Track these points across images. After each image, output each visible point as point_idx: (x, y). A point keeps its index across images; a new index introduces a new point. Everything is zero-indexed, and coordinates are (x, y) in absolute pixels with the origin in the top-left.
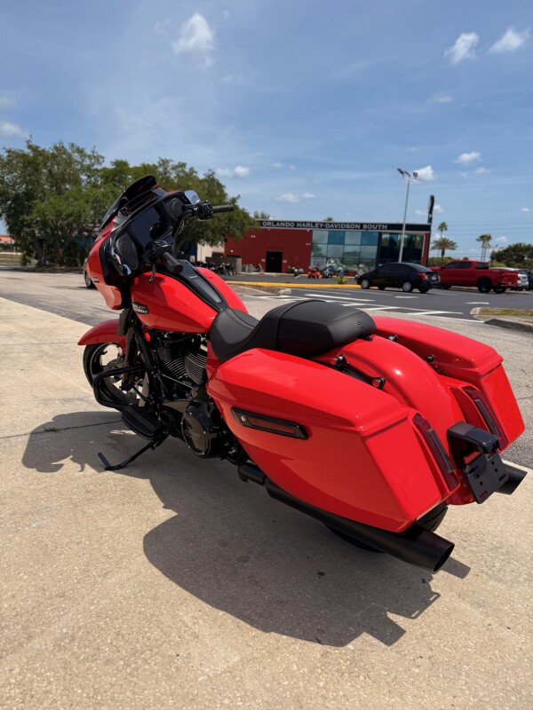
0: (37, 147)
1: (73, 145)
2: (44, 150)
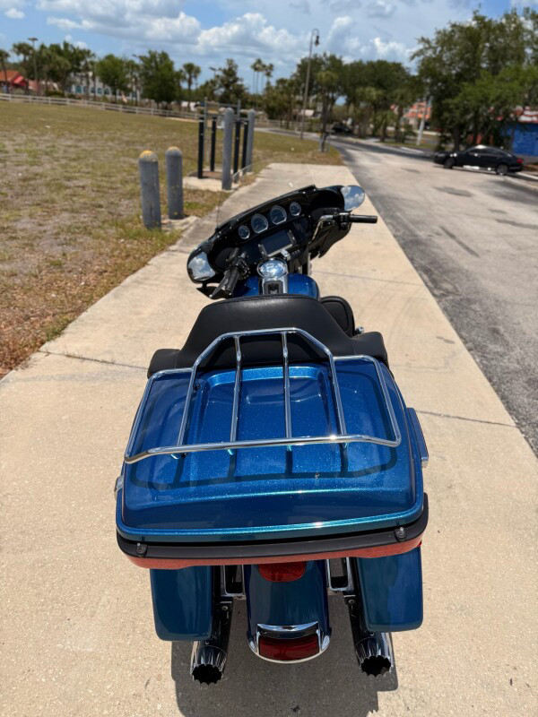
0: (484, 18)
1: (527, 10)
2: (490, 21)
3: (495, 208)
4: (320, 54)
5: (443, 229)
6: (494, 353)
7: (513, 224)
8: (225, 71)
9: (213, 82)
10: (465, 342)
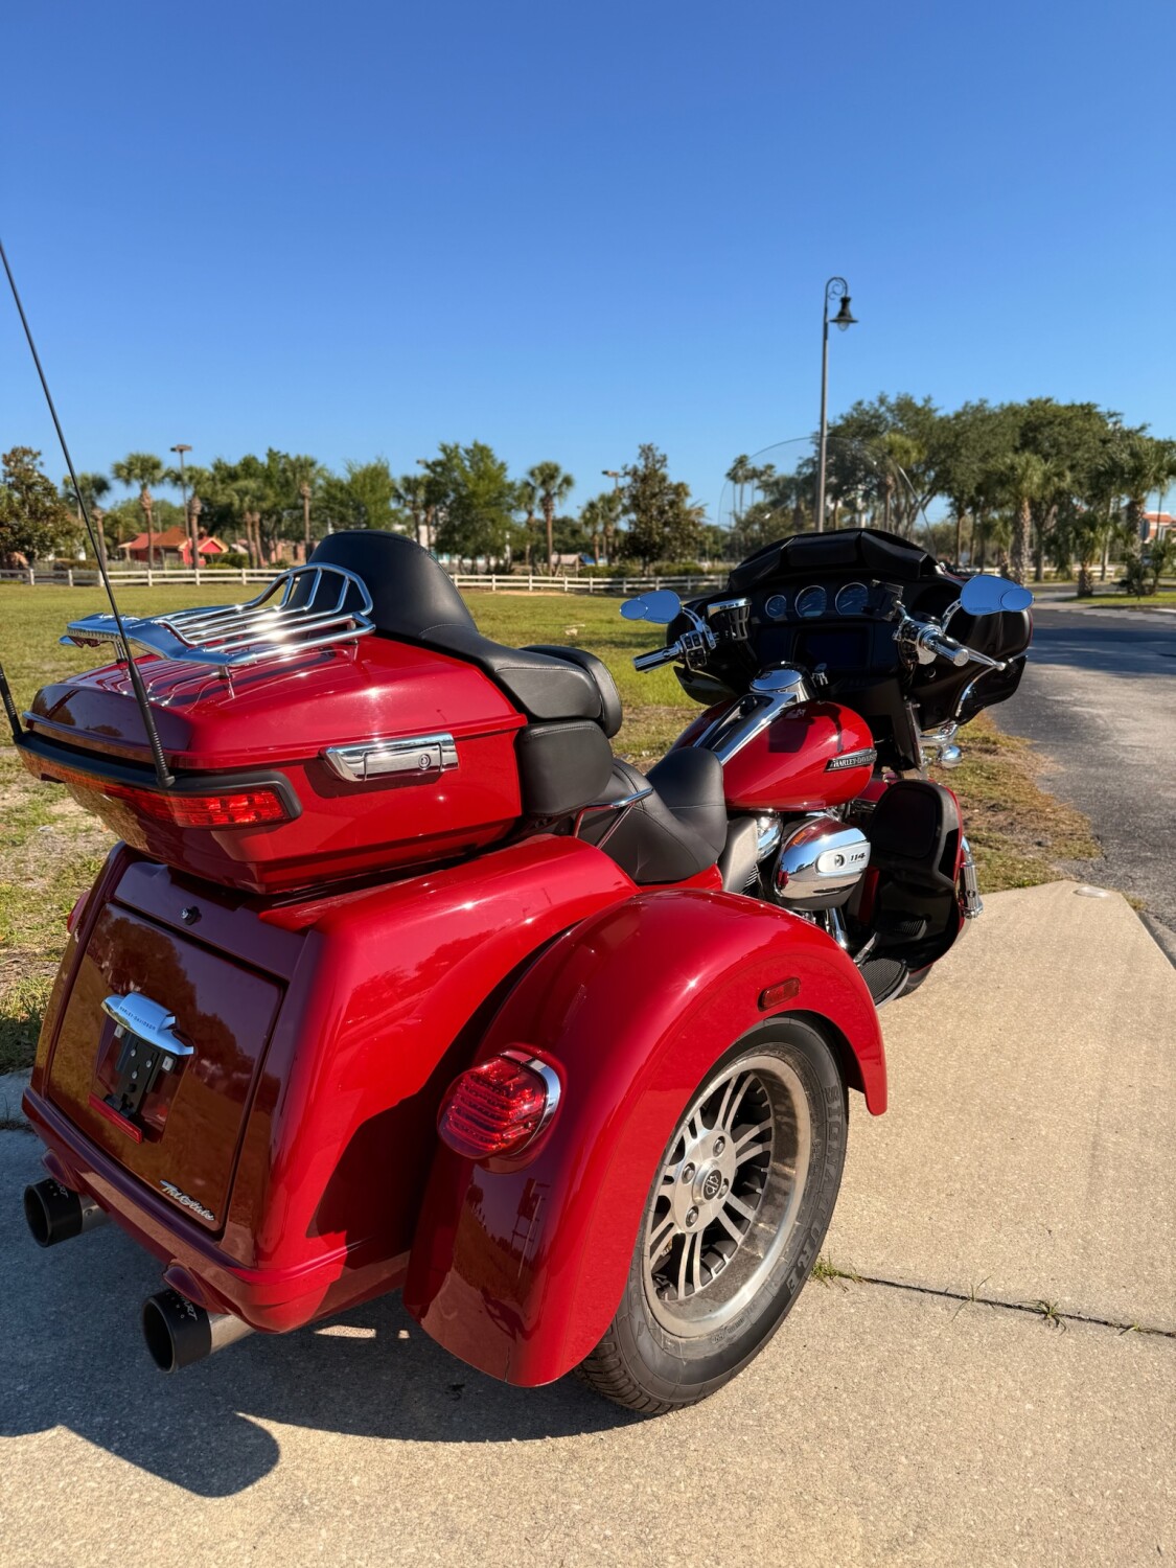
4: (870, 399)
8: (635, 472)
9: (609, 501)
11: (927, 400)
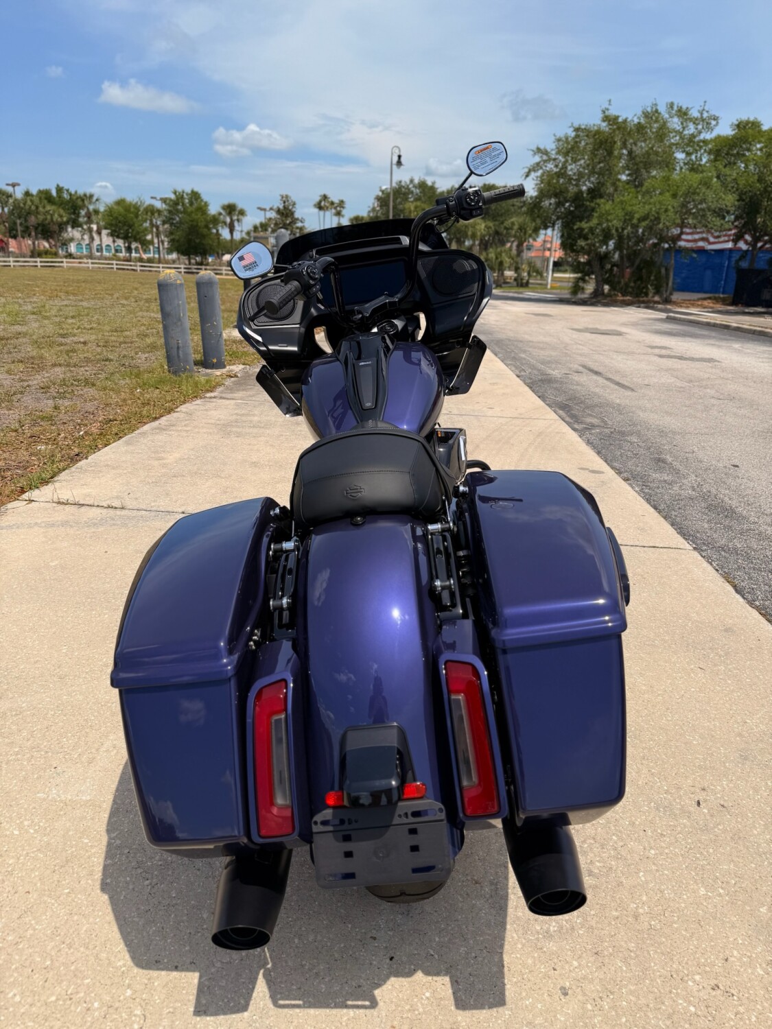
0: (617, 118)
3: (655, 345)
4: (405, 180)
5: (584, 367)
6: (660, 481)
7: (681, 358)
8: (279, 211)
9: (263, 226)
10: (619, 472)
11: (434, 183)
